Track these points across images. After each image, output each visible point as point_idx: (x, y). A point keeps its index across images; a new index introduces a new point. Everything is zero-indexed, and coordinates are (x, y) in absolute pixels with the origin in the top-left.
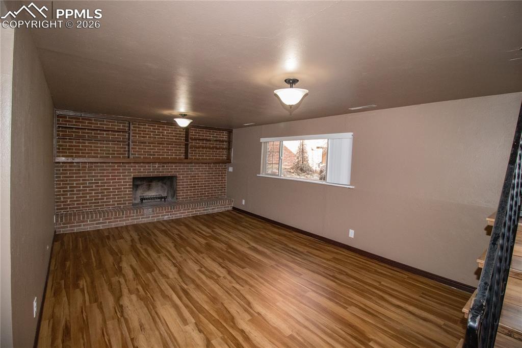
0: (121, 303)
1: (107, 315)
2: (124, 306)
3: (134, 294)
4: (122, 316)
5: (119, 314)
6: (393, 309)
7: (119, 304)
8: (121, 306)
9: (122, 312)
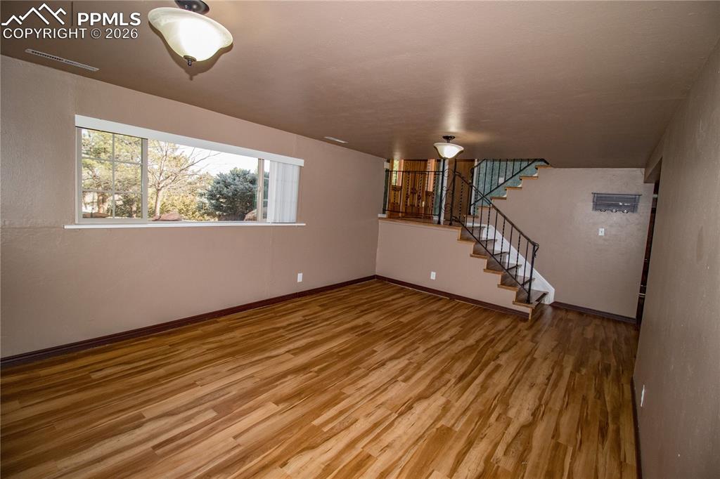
0: (531, 418)
1: (554, 418)
2: (531, 413)
3: (507, 417)
4: (540, 405)
5: (542, 409)
6: (400, 300)
7: (534, 418)
8: (534, 414)
9: (537, 408)
